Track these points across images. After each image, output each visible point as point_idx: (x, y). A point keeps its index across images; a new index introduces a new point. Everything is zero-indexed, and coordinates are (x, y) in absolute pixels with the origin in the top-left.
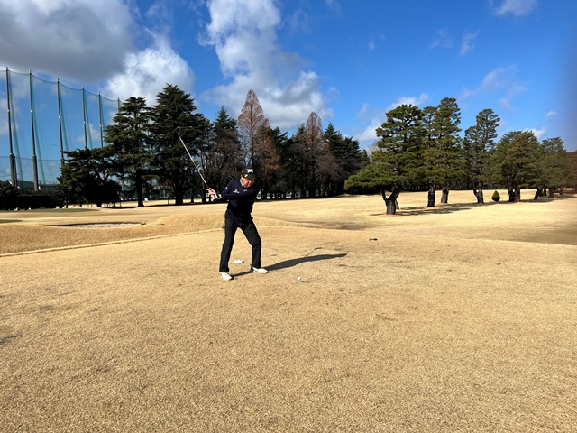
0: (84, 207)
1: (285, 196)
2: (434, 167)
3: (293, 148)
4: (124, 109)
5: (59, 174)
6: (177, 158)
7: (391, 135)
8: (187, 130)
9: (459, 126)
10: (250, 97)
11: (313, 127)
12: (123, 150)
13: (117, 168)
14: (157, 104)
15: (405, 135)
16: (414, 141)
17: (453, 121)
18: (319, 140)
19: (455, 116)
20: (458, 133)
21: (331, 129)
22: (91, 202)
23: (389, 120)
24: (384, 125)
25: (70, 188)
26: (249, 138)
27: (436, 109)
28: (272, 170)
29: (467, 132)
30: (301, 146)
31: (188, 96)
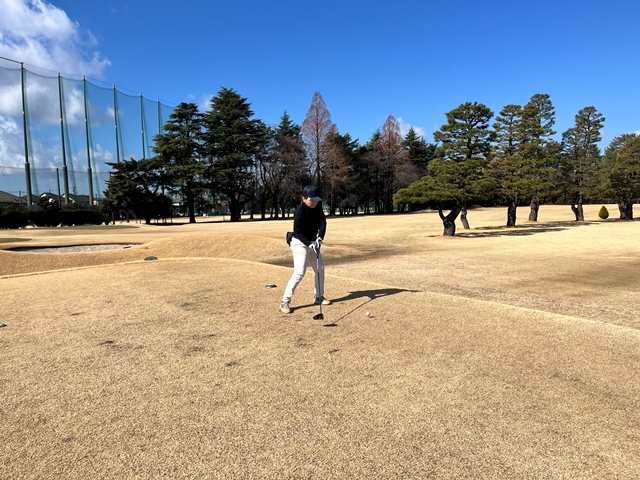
0: (132, 223)
1: (356, 211)
2: (515, 178)
3: (366, 158)
4: (174, 116)
5: (105, 187)
6: (230, 170)
7: (453, 140)
8: (242, 137)
9: (553, 128)
10: (316, 100)
11: (391, 133)
12: (173, 161)
13: (165, 180)
14: (211, 109)
15: (470, 140)
16: (480, 146)
17: (544, 122)
18: (398, 148)
19: (547, 116)
20: (551, 137)
21: (412, 135)
22: (139, 218)
23: (450, 122)
24: (444, 128)
25: (116, 202)
26: (314, 147)
27: (520, 107)
28: (340, 182)
29: (564, 135)
30: (375, 154)
31: (243, 100)
